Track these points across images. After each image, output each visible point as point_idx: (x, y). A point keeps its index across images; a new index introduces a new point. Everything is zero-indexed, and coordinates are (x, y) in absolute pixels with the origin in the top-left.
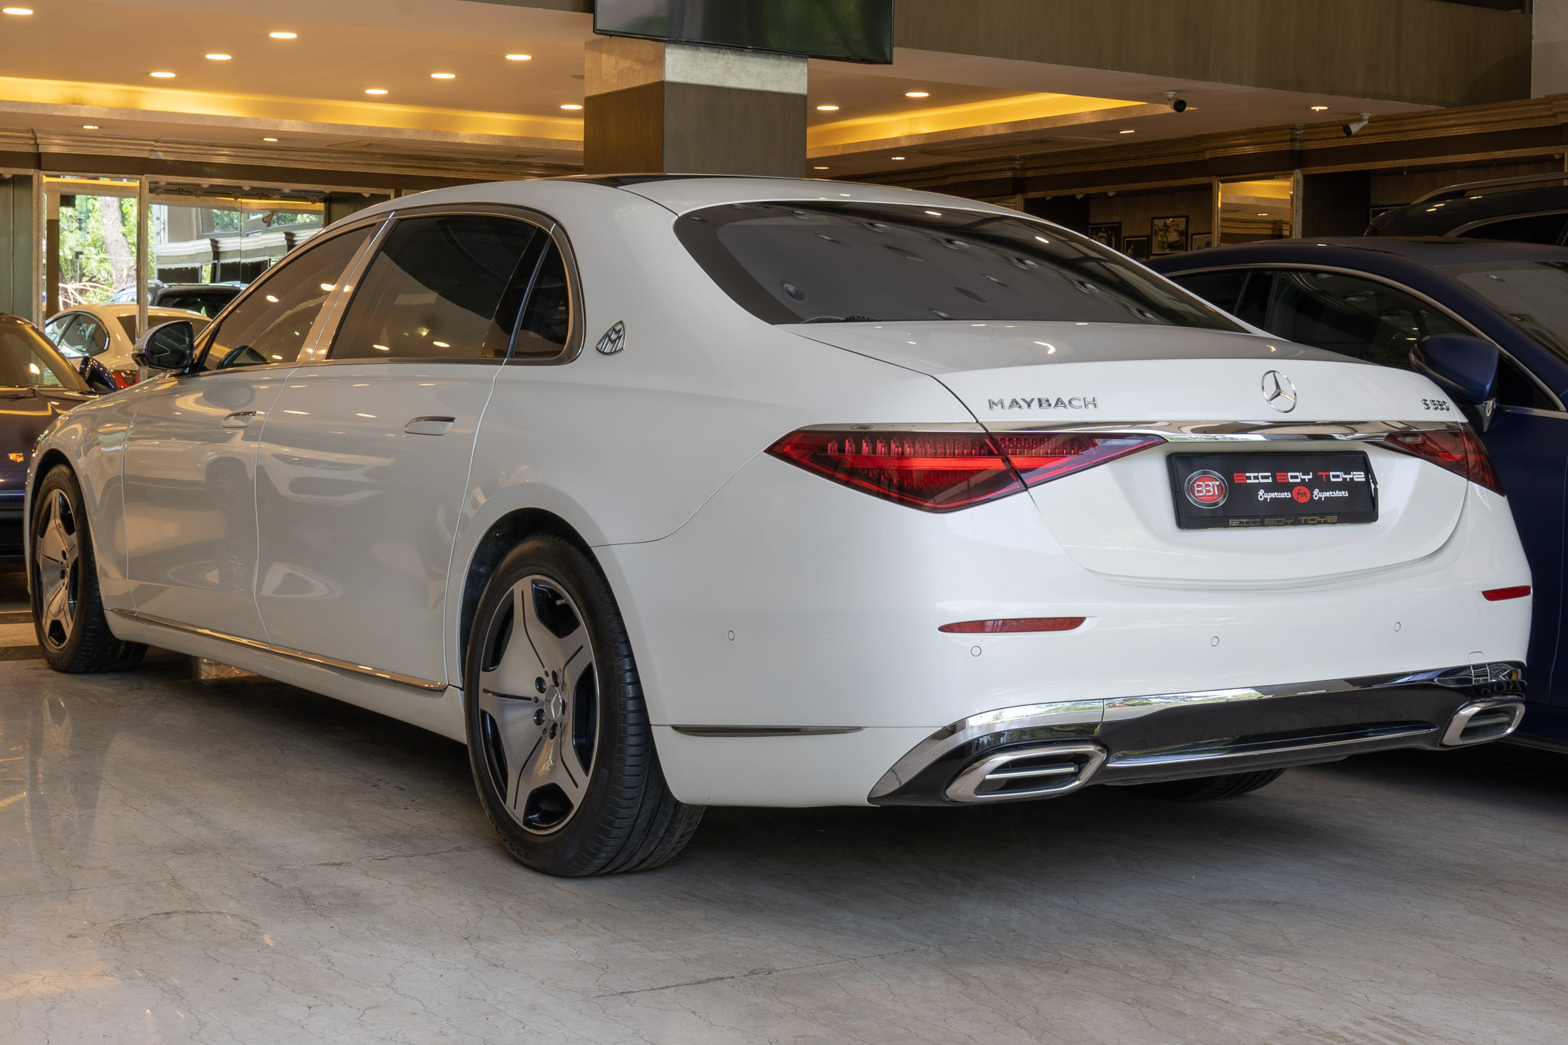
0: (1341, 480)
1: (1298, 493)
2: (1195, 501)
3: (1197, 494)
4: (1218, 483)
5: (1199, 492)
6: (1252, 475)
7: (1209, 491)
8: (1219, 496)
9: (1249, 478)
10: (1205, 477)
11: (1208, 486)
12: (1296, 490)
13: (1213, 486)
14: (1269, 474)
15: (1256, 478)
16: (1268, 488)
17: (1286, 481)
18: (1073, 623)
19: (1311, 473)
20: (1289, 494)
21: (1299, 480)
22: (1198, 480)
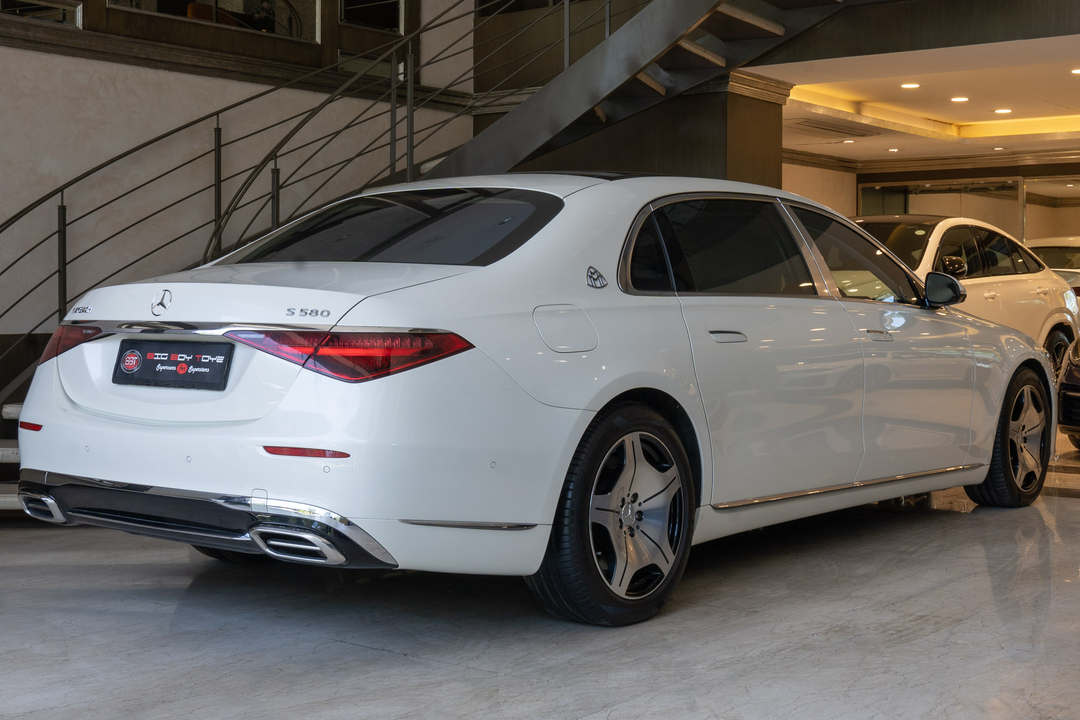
0: (208, 361)
1: (181, 368)
2: (124, 368)
3: (125, 364)
4: (136, 358)
5: (127, 363)
6: (158, 354)
7: (131, 363)
8: (136, 365)
9: (156, 356)
10: (132, 354)
11: (131, 359)
12: (180, 366)
13: (134, 359)
14: (168, 355)
15: (159, 356)
16: (163, 363)
17: (176, 359)
18: (38, 427)
19: (192, 356)
20: (175, 368)
21: (183, 360)
22: (128, 356)
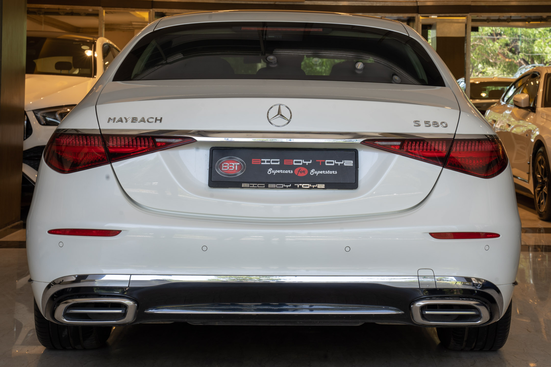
0: (333, 164)
1: (299, 171)
2: (222, 173)
3: (223, 169)
4: (238, 164)
5: (224, 168)
6: (266, 160)
7: (232, 168)
8: (238, 170)
9: (264, 162)
10: (231, 160)
11: (232, 165)
12: (297, 170)
13: (235, 165)
14: (279, 160)
15: (267, 162)
16: (275, 167)
17: (291, 164)
18: (114, 233)
19: (311, 161)
20: (292, 171)
21: (301, 164)
22: (225, 162)
